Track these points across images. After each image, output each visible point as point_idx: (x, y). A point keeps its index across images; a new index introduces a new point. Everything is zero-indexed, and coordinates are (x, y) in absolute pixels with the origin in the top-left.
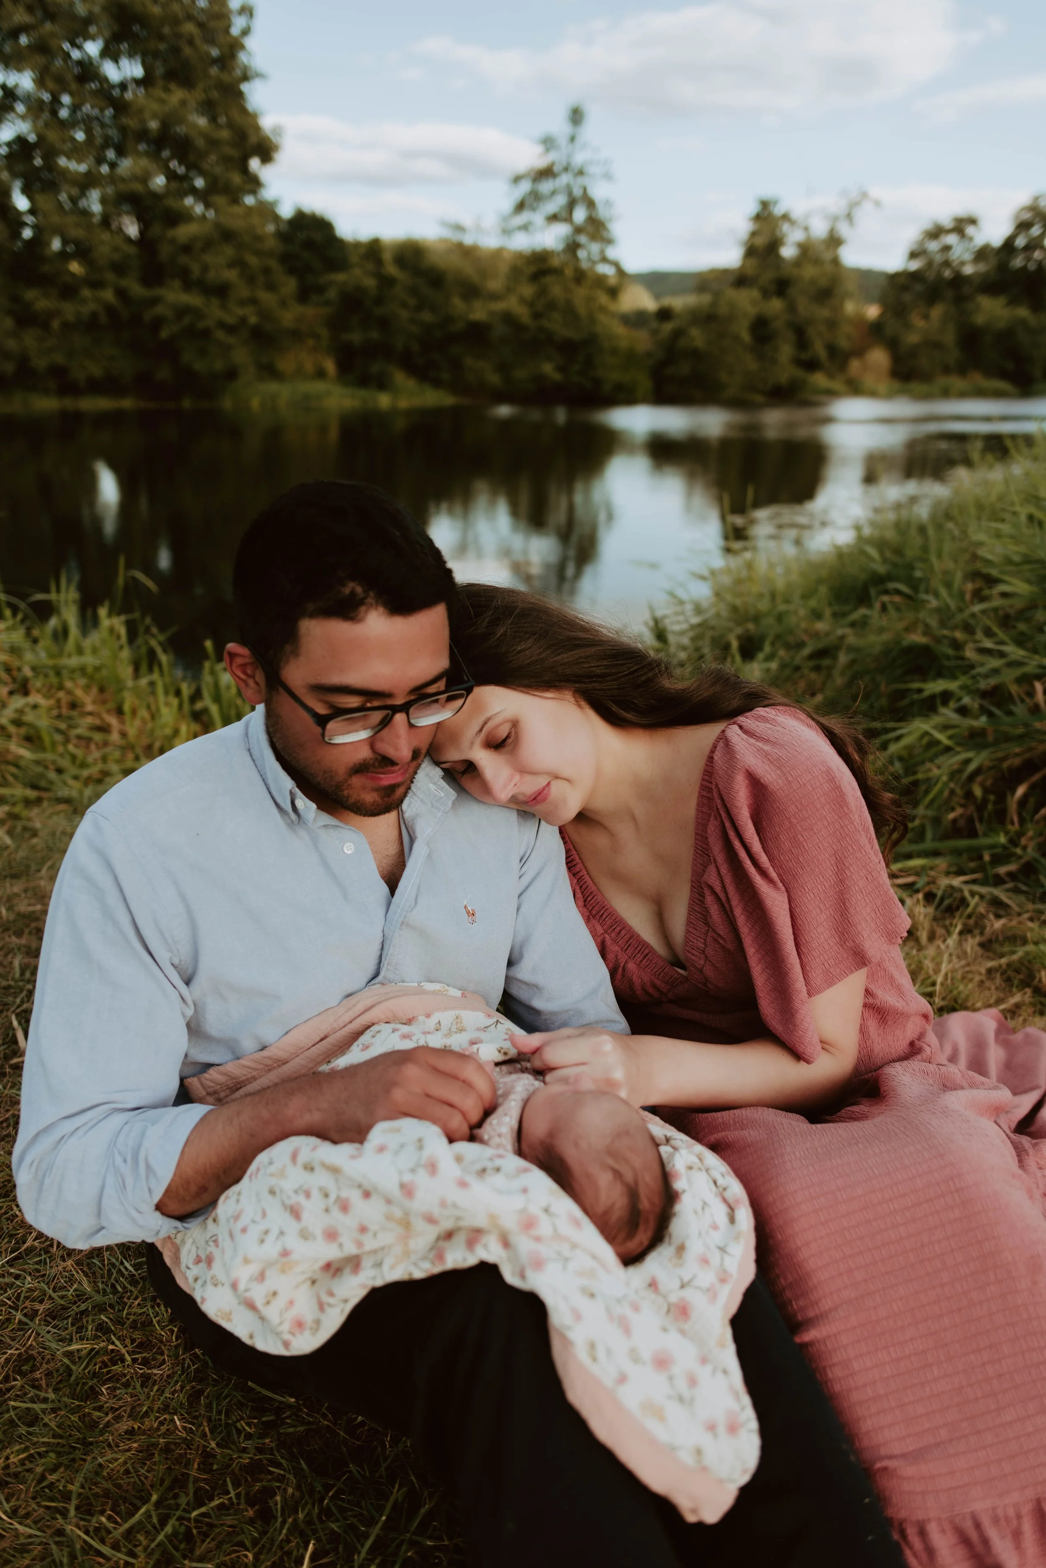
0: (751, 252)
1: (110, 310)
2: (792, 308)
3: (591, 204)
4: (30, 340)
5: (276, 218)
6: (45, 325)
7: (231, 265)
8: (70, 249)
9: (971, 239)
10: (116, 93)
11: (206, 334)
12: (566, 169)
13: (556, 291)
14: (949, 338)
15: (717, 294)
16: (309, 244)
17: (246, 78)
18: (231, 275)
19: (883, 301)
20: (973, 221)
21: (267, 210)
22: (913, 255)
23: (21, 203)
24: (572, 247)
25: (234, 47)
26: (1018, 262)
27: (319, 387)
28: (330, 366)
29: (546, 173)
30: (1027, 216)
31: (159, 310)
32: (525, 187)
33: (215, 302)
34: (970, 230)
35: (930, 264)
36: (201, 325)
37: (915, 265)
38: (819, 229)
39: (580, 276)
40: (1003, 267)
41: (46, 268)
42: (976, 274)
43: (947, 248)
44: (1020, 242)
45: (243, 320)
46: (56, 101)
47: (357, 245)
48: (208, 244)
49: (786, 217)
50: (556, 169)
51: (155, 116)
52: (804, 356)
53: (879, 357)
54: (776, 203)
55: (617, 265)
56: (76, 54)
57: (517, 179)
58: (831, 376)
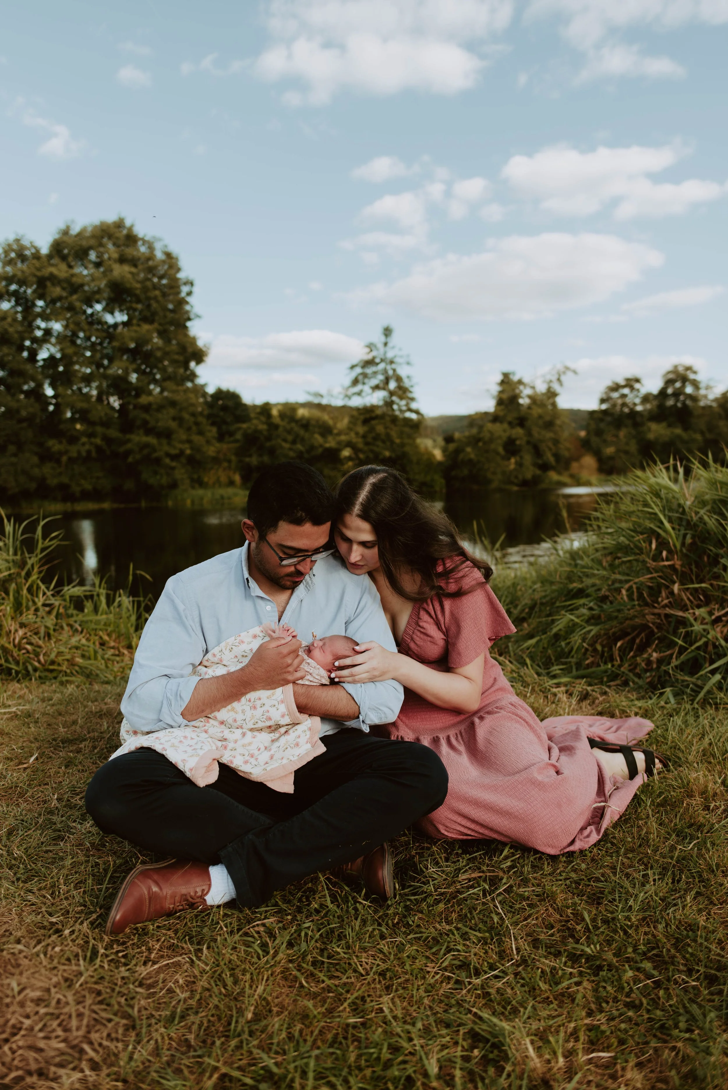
0: (500, 402)
1: (99, 449)
2: (529, 434)
3: (399, 379)
4: (47, 470)
5: (205, 394)
6: (58, 461)
7: (174, 419)
8: (77, 416)
9: (638, 390)
10: (111, 330)
11: (158, 461)
12: (382, 360)
13: (380, 429)
14: (633, 447)
15: (481, 427)
16: (224, 408)
17: (189, 319)
18: (173, 425)
19: (587, 428)
20: (638, 381)
21: (200, 391)
22: (603, 401)
23: (49, 392)
24: (389, 404)
25: (182, 302)
26: (670, 402)
27: (230, 491)
28: (237, 478)
29: (369, 363)
30: (671, 376)
31: (129, 446)
32: (358, 370)
33: (164, 441)
34: (637, 386)
35: (614, 405)
36: (155, 455)
37: (604, 407)
38: (541, 388)
39: (394, 419)
40: (661, 407)
41: (62, 426)
42: (645, 410)
43: (624, 396)
44: (670, 391)
45: (182, 452)
46: (75, 335)
47: (255, 407)
48: (160, 408)
49: (520, 382)
50: (377, 360)
51: (132, 339)
52: (540, 462)
53: (589, 461)
54: (514, 373)
55: (417, 412)
56: (89, 311)
57: (353, 367)
58: (559, 473)
